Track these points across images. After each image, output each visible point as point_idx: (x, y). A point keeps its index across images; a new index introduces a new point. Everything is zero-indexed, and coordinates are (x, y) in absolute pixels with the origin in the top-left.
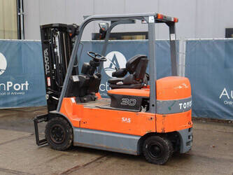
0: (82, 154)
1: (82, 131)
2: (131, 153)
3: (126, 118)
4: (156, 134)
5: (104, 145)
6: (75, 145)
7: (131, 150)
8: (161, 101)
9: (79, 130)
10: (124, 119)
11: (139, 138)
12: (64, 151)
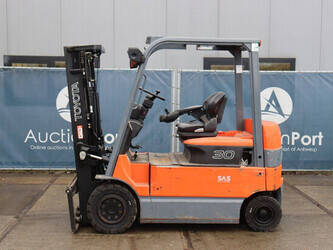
0: (157, 234)
1: (154, 200)
2: (231, 222)
3: (224, 177)
4: (266, 193)
5: (189, 217)
6: (142, 222)
7: (230, 217)
8: (272, 150)
9: (148, 200)
10: (220, 179)
11: (242, 201)
12: (123, 233)
